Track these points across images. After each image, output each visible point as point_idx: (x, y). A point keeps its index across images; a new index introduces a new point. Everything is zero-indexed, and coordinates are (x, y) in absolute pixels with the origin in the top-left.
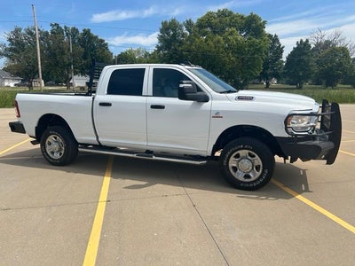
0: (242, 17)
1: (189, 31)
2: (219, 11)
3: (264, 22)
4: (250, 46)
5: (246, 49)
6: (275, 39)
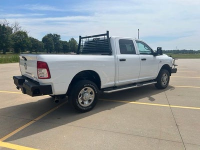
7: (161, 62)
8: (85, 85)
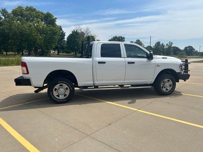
0: (42, 13)
1: (4, 16)
2: (27, 7)
3: (56, 18)
4: (50, 30)
5: (49, 32)
6: (60, 28)
7: (158, 66)
8: (59, 82)
